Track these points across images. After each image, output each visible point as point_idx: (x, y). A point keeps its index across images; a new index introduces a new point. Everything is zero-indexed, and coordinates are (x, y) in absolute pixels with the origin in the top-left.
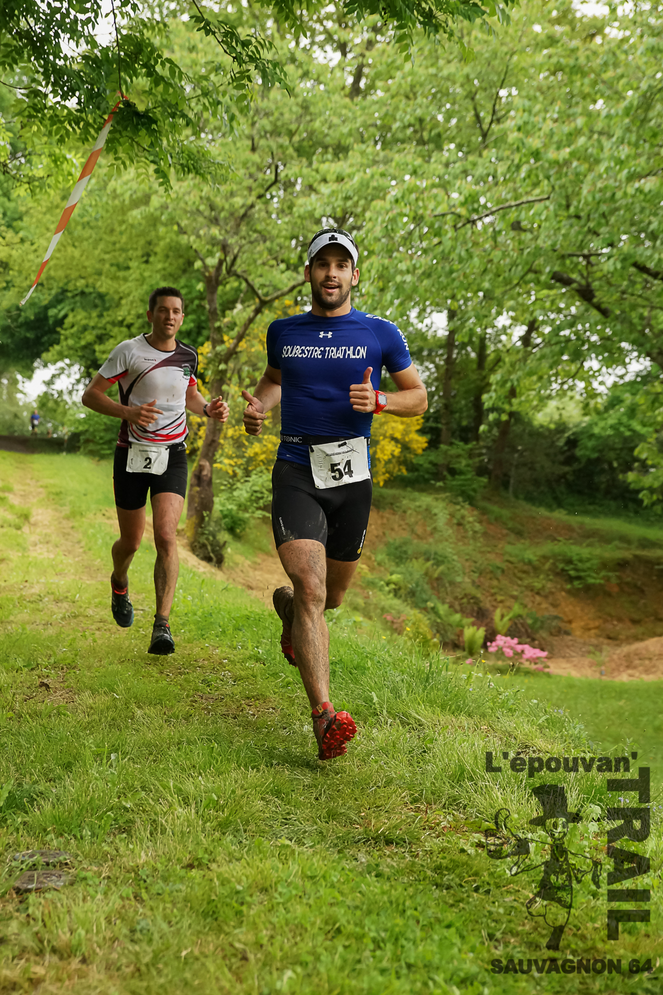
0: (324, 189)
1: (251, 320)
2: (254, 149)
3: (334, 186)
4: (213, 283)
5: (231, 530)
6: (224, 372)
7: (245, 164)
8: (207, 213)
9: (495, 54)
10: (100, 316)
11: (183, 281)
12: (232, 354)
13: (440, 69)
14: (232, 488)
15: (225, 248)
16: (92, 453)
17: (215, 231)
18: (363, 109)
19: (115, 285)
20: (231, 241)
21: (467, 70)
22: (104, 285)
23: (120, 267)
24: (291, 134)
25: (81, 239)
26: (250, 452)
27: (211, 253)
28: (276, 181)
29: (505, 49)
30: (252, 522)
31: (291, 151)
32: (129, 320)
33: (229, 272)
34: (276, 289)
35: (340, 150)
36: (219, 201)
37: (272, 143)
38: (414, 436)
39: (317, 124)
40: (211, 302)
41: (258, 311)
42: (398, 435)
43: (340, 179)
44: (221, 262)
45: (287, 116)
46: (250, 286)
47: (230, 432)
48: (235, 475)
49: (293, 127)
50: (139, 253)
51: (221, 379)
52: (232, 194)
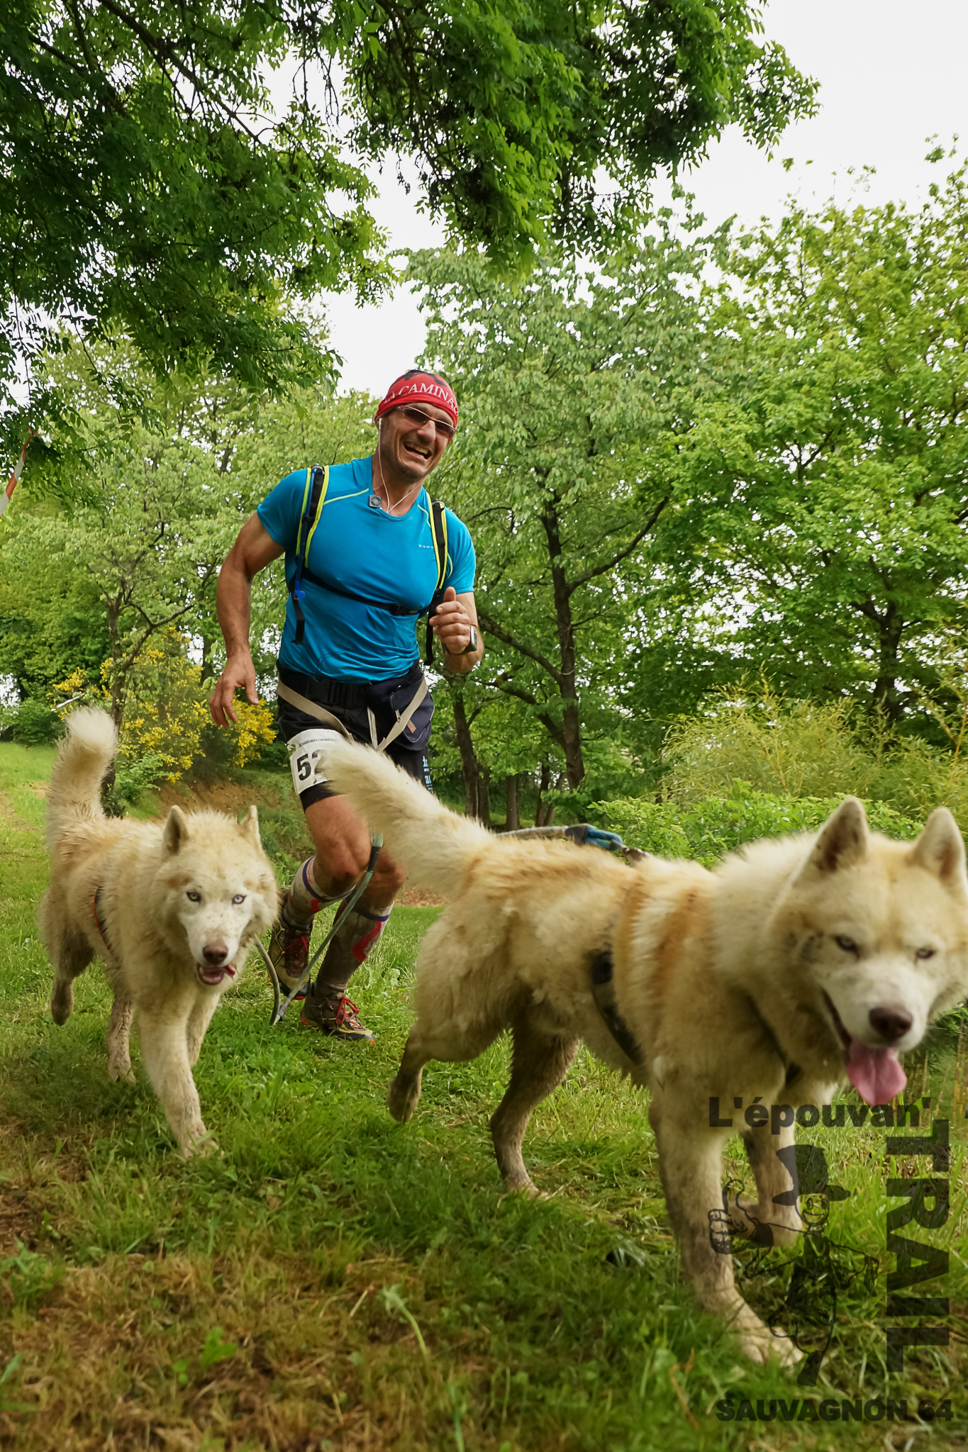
0: (199, 540)
1: (143, 640)
2: (145, 510)
3: (206, 537)
4: (114, 612)
5: (129, 798)
6: (122, 678)
7: (138, 520)
8: (109, 557)
9: (326, 442)
10: (29, 638)
11: (91, 613)
12: (129, 664)
13: (286, 454)
14: (129, 767)
15: (123, 583)
16: (22, 742)
17: (115, 570)
18: (229, 481)
19: (39, 613)
20: (128, 578)
21: (305, 454)
22: (31, 614)
23: (42, 601)
24: (174, 500)
25: (13, 579)
26: (142, 740)
27: (113, 589)
28: (162, 534)
29: (334, 440)
30: (145, 793)
31: (174, 512)
32: (51, 640)
33: (126, 602)
34: (162, 617)
35: (211, 512)
36: (118, 548)
37: (159, 505)
38: (268, 730)
39: (194, 492)
40: (113, 625)
41: (148, 633)
42: (255, 729)
43: (210, 532)
44: (121, 595)
45: (171, 485)
46: (143, 614)
47: (127, 725)
48: (131, 757)
49: (175, 494)
50: (58, 590)
51: (121, 682)
52: (129, 543)
